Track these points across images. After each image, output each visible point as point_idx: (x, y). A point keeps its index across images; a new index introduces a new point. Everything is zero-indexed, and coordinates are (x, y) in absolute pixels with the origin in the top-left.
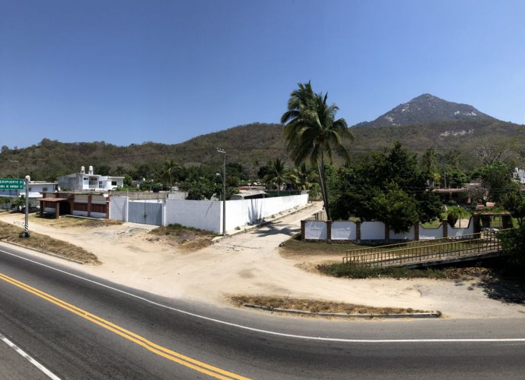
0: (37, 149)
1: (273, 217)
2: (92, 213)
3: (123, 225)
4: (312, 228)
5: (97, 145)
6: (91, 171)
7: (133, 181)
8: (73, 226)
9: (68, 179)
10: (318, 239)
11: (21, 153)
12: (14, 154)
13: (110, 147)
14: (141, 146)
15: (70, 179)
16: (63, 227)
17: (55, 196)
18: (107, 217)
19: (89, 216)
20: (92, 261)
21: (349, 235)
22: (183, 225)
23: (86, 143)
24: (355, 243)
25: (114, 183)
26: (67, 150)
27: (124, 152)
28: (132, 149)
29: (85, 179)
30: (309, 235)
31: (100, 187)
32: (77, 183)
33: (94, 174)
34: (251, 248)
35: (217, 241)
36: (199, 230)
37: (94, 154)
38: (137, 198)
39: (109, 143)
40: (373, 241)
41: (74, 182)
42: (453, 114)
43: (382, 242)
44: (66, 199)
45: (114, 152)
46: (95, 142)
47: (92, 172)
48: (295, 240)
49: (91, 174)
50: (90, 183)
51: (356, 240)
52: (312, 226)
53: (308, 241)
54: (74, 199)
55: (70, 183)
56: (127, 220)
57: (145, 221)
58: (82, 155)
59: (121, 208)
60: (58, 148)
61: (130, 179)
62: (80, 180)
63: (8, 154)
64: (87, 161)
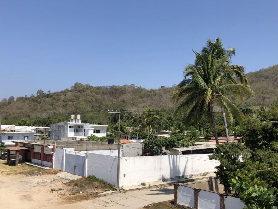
0: (69, 93)
2: (44, 163)
3: (57, 174)
5: (127, 88)
6: (78, 120)
9: (57, 126)
11: (53, 97)
12: (47, 98)
13: (140, 90)
14: (170, 88)
15: (59, 126)
16: (7, 174)
17: (22, 145)
18: (52, 167)
19: (41, 165)
23: (116, 87)
26: (97, 93)
27: (153, 95)
28: (161, 92)
29: (70, 127)
32: (64, 131)
33: (81, 122)
37: (123, 97)
39: (139, 86)
44: (27, 148)
45: (144, 95)
47: (80, 121)
49: (79, 123)
50: (76, 131)
54: (34, 148)
55: (59, 130)
56: (64, 170)
57: (75, 171)
58: (111, 98)
59: (61, 159)
60: (89, 92)
61: (124, 125)
62: (66, 128)
63: (43, 98)
64: (115, 104)
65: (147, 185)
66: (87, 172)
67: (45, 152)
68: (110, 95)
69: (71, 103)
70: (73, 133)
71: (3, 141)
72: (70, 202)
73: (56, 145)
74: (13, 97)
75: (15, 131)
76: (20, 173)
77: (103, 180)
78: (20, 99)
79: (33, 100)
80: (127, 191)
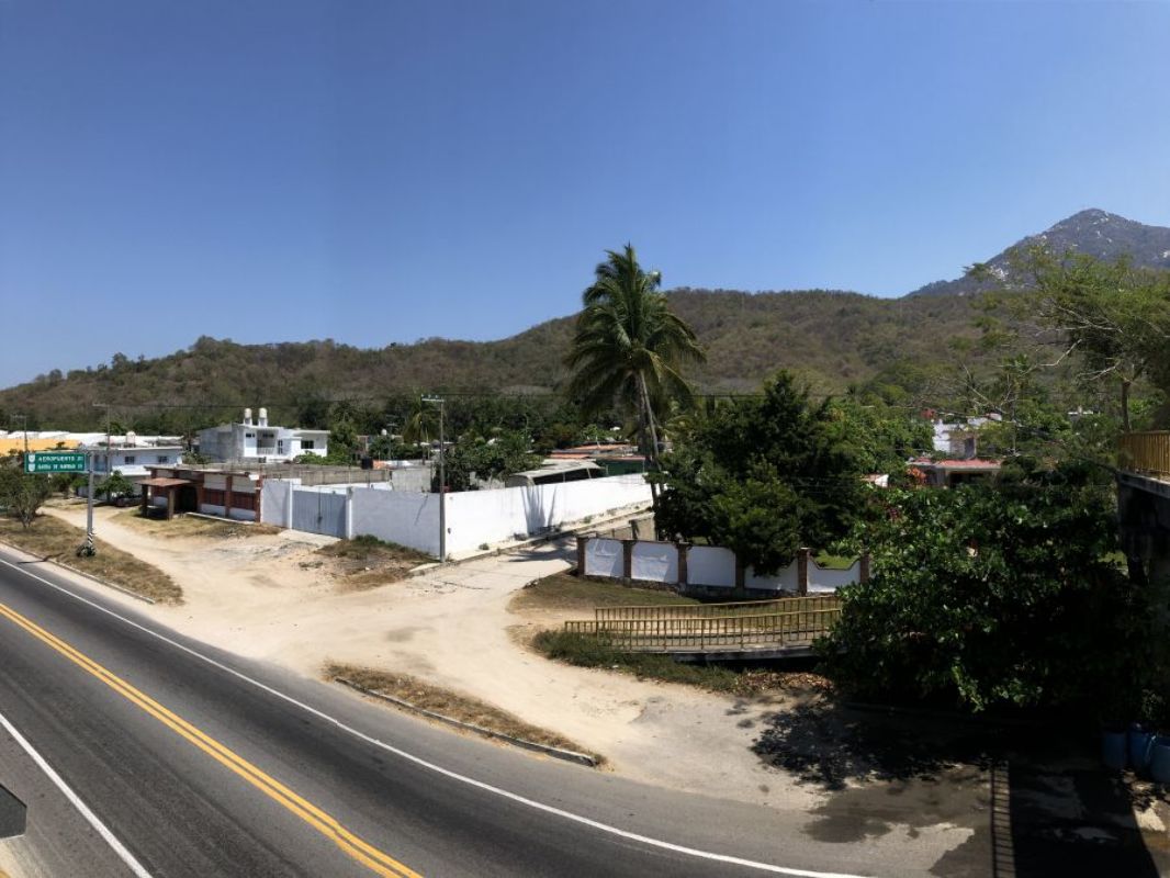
0: (187, 361)
2: (234, 511)
3: (280, 535)
4: (598, 553)
5: (317, 347)
6: (263, 419)
7: (358, 437)
8: (189, 535)
9: (216, 434)
10: (608, 575)
11: (151, 370)
12: (138, 371)
13: (345, 351)
14: (411, 348)
15: (222, 435)
16: (169, 537)
17: (172, 475)
18: (257, 519)
19: (227, 516)
20: (171, 599)
21: (664, 572)
22: (380, 539)
23: (292, 344)
24: (675, 591)
25: (307, 444)
26: (250, 361)
27: (375, 362)
28: (392, 354)
29: (248, 436)
30: (593, 568)
31: (279, 452)
32: (234, 443)
33: (269, 424)
34: (472, 588)
36: (403, 550)
37: (309, 368)
39: (342, 343)
40: (710, 588)
41: (227, 441)
43: (728, 593)
44: (188, 481)
45: (352, 363)
46: (313, 342)
47: (266, 422)
48: (567, 577)
49: (263, 426)
50: (260, 445)
51: (677, 585)
52: (598, 549)
53: (590, 578)
54: (203, 482)
55: (219, 443)
56: (290, 525)
57: (319, 528)
58: (283, 370)
59: (281, 501)
60: (231, 357)
61: (351, 431)
62: (238, 437)
63: (127, 372)
64: (293, 385)
65: (493, 549)
66: (353, 527)
67: (235, 488)
68: (279, 363)
69: (194, 383)
70: (255, 449)
71: (114, 468)
72: (359, 588)
73: (264, 474)
74: (59, 372)
75: (135, 446)
76: (197, 534)
77: (395, 544)
78: (75, 375)
79: (106, 377)
80: (459, 562)
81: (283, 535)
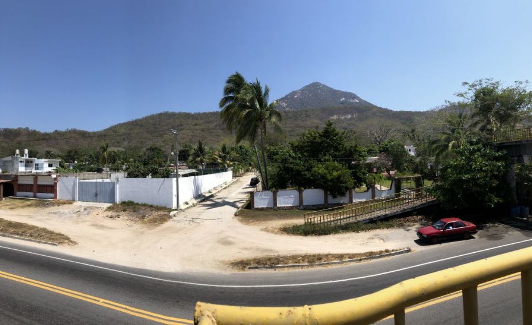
1: (210, 192)
2: (39, 194)
4: (260, 198)
6: (26, 154)
7: (66, 164)
9: (2, 161)
10: (266, 207)
13: (34, 133)
15: (5, 162)
18: (55, 197)
19: (35, 197)
20: (66, 241)
21: (292, 202)
22: (135, 202)
24: (299, 209)
25: (50, 166)
28: (56, 135)
29: (21, 161)
30: (258, 205)
31: (37, 169)
32: (13, 165)
33: (29, 156)
34: (209, 219)
35: (174, 216)
36: (151, 206)
38: (83, 178)
40: (314, 206)
41: (9, 164)
42: (340, 101)
43: (322, 207)
44: (9, 181)
45: (39, 138)
46: (20, 128)
48: (246, 210)
49: (27, 157)
50: (26, 166)
51: (300, 206)
52: (260, 196)
53: (257, 209)
54: (17, 181)
55: (4, 166)
56: (77, 200)
57: (97, 199)
59: (71, 188)
62: (16, 162)
65: (190, 204)
66: (120, 198)
67: (39, 183)
68: (5, 137)
70: (24, 168)
81: (75, 204)
